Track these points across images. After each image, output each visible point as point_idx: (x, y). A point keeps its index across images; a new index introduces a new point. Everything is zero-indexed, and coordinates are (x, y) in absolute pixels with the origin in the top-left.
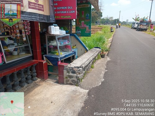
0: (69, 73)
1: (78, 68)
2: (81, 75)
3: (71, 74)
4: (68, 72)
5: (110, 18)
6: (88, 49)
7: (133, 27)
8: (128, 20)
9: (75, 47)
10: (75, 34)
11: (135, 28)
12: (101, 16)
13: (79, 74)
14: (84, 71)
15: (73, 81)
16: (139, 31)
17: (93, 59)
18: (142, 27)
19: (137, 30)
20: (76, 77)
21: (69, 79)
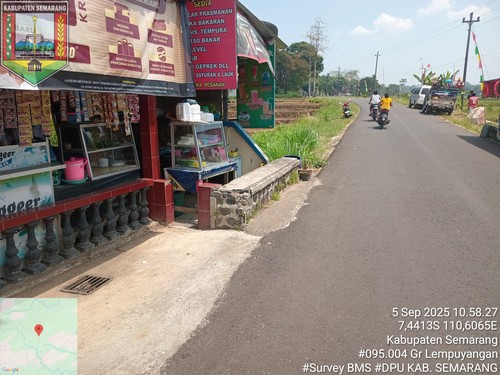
0: (221, 204)
1: (241, 192)
2: (247, 207)
3: (226, 205)
4: (220, 201)
5: (350, 73)
6: (267, 158)
7: (413, 102)
8: (404, 80)
9: (235, 154)
10: (235, 122)
11: (419, 107)
12: (320, 67)
13: (244, 205)
14: (255, 201)
15: (230, 220)
16: (427, 113)
17: (277, 180)
18: (436, 102)
19: (423, 113)
20: (237, 211)
21: (220, 216)
